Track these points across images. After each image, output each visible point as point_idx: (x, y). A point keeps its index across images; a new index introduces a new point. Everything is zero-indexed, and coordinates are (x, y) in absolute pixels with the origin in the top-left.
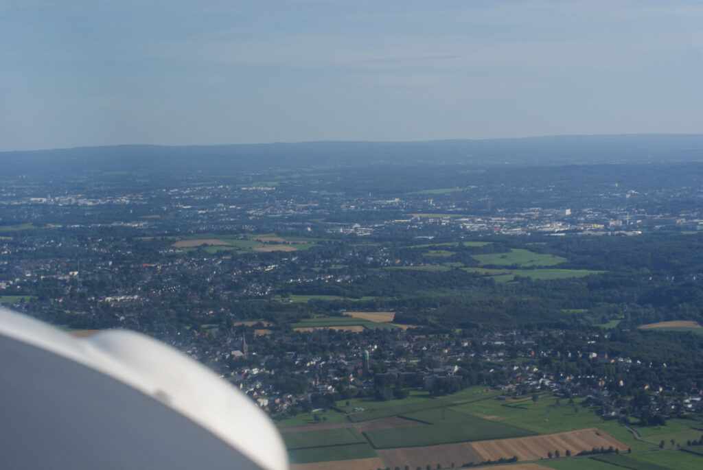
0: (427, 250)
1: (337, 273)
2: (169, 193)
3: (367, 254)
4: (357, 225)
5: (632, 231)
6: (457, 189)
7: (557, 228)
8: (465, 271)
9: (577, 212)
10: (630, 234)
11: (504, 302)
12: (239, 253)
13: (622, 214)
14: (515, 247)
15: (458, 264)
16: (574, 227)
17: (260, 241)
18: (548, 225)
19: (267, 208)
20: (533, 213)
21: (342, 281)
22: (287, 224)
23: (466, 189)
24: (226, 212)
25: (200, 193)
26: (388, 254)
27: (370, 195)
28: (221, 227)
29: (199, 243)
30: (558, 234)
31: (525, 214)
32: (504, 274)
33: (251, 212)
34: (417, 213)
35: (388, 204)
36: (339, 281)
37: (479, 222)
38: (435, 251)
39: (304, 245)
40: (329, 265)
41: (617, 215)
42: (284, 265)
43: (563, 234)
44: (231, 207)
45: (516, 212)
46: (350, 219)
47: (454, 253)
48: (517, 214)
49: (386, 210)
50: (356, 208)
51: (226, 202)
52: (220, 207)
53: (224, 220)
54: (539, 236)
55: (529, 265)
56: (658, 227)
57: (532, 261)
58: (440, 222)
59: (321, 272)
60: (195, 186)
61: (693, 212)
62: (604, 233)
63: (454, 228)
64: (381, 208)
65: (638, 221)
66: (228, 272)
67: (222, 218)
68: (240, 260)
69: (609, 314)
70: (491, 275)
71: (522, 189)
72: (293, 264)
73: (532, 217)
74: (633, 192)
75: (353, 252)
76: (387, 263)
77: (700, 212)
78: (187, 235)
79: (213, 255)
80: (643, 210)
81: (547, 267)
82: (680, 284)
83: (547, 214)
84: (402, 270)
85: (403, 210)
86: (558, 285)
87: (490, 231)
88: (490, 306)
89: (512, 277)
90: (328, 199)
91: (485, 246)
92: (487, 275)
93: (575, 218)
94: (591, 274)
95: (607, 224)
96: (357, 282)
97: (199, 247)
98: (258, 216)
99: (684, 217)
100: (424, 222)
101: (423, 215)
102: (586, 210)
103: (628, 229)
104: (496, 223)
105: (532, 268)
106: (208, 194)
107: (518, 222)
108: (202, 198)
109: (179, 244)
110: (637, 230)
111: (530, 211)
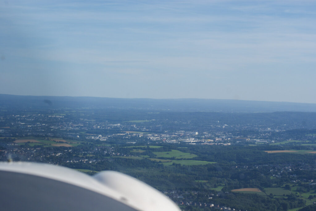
0: (132, 149)
1: (90, 158)
2: (15, 117)
3: (104, 150)
4: (100, 136)
5: (226, 143)
7: (192, 141)
8: (150, 160)
9: (201, 134)
10: (225, 144)
11: (168, 176)
12: (45, 146)
13: (221, 135)
14: (173, 149)
15: (146, 156)
16: (199, 140)
17: (55, 141)
18: (188, 139)
19: (60, 126)
20: (181, 133)
21: (92, 163)
22: (68, 133)
23: (150, 121)
24: (40, 127)
25: (29, 117)
26: (114, 150)
27: (107, 121)
28: (38, 134)
29: (26, 141)
30: (192, 144)
31: (177, 133)
32: (168, 162)
33: (52, 127)
34: (128, 131)
35: (115, 126)
36: (90, 162)
37: (156, 136)
38: (136, 150)
39: (75, 144)
40: (87, 154)
41: (219, 135)
42: (65, 153)
43: (195, 144)
44: (43, 124)
45: (173, 132)
46: (97, 132)
47: (145, 151)
48: (173, 133)
49: (114, 129)
50: (100, 127)
51: (41, 122)
52: (38, 124)
53: (39, 130)
54: (183, 144)
55: (180, 158)
56: (238, 142)
57: (181, 156)
58: (139, 136)
59: (82, 158)
60: (28, 114)
61: (253, 136)
62: (214, 144)
63: (145, 139)
64: (112, 128)
65: (229, 139)
66: (38, 156)
67: (38, 129)
68: (44, 150)
69: (217, 183)
70: (162, 162)
71: (176, 122)
72: (70, 153)
73: (181, 135)
74: (226, 125)
75: (98, 148)
76: (114, 154)
77: (256, 136)
78: (21, 137)
79: (32, 147)
80: (231, 134)
81: (188, 159)
82: (251, 170)
83: (187, 134)
84: (120, 158)
85: (121, 129)
86: (194, 168)
87: (161, 141)
88: (162, 177)
89: (171, 163)
90: (88, 123)
91: (159, 148)
92: (160, 162)
93: (200, 136)
94: (209, 164)
95: (215, 140)
96: (99, 163)
97: (26, 143)
98: (55, 129)
99: (250, 138)
100: (131, 135)
101: (131, 132)
102: (205, 133)
103: (225, 142)
104: (164, 137)
105: (181, 159)
106: (33, 118)
107: (174, 137)
108: (30, 120)
109: (16, 141)
110: (228, 143)
111: (179, 132)
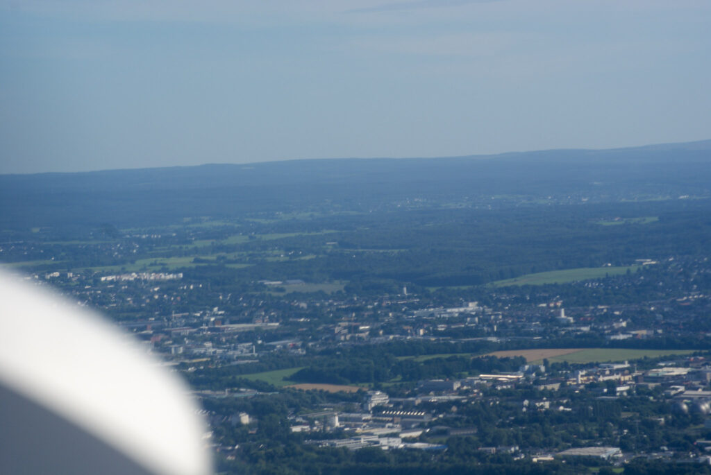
6: (610, 269)
23: (633, 269)
27: (405, 290)
34: (532, 346)
49: (453, 340)
50: (373, 333)
58: (610, 384)
64: (436, 333)
85: (494, 339)
90: (303, 305)
101: (554, 355)
